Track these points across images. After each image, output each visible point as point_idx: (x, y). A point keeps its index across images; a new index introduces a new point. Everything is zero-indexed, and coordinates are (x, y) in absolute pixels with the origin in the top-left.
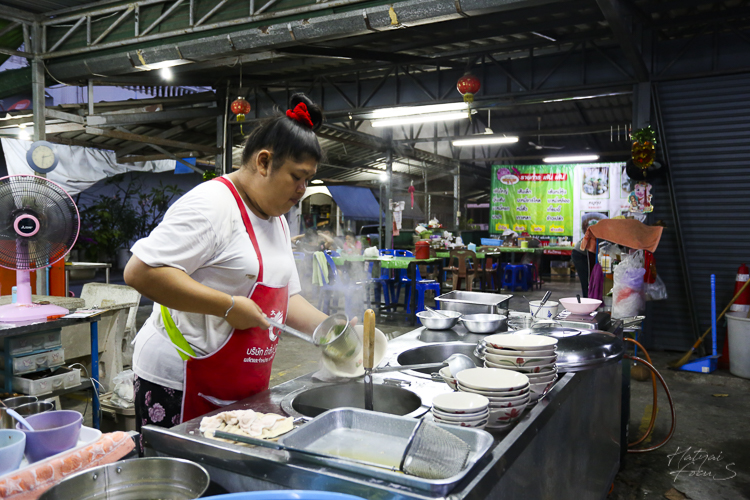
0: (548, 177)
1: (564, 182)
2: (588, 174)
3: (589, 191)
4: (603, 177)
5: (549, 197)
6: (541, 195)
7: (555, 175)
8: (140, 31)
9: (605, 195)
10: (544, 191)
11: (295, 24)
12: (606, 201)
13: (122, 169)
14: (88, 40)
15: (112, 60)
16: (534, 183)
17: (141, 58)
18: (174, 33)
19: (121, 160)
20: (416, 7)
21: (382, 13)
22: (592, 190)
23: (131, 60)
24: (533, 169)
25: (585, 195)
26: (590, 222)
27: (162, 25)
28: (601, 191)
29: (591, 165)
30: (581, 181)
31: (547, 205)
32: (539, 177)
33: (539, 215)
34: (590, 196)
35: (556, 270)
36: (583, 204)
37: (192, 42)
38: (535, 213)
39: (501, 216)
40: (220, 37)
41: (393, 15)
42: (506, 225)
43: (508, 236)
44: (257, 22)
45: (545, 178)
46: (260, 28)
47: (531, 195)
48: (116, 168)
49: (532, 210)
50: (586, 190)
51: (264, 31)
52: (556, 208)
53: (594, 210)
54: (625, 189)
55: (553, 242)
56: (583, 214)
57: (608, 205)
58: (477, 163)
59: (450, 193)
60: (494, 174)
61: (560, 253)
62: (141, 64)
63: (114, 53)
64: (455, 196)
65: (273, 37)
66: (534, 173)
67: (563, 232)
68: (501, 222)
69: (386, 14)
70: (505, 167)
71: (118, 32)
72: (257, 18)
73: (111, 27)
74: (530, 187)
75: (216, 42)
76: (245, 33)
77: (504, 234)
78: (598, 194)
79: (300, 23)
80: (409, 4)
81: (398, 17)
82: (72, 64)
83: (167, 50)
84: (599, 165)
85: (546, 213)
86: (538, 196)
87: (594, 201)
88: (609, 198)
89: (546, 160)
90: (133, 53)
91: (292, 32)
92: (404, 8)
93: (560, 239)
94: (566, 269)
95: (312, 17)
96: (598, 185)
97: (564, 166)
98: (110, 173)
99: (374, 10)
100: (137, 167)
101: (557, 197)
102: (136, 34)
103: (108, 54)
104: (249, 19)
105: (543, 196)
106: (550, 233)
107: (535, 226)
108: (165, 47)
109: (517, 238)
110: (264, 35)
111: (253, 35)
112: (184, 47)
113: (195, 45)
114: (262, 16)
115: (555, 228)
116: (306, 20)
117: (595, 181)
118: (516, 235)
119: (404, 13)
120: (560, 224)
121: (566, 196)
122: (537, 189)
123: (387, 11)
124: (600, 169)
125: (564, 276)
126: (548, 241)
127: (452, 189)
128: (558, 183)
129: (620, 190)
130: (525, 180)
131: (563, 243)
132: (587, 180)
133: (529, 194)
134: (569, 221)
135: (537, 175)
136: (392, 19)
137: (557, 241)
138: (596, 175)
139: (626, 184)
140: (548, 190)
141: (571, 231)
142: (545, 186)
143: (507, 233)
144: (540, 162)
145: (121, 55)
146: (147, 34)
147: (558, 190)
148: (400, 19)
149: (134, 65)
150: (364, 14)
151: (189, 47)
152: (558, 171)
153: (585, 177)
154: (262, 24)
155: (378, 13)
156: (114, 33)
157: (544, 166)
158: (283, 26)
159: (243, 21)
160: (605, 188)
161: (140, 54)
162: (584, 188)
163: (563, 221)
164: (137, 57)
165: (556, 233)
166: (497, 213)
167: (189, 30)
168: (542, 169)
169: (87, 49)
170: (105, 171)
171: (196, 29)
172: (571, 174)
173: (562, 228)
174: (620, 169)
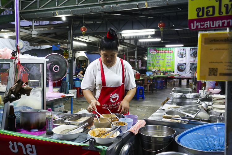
0: (166, 52)
1: (171, 53)
2: (179, 50)
3: (180, 56)
4: (184, 52)
5: (166, 58)
6: (164, 58)
7: (168, 51)
8: (58, 5)
9: (185, 58)
10: (165, 56)
11: (113, 5)
12: (185, 60)
13: (31, 48)
14: (38, 7)
15: (46, 13)
16: (162, 54)
17: (57, 13)
18: (71, 6)
19: (31, 45)
20: (154, 2)
21: (143, 3)
22: (181, 56)
23: (53, 14)
24: (161, 49)
25: (178, 58)
26: (180, 67)
27: (66, 3)
28: (184, 57)
29: (180, 48)
30: (177, 53)
31: (166, 61)
32: (163, 52)
33: (163, 65)
34: (180, 58)
35: (169, 83)
36: (178, 60)
37: (76, 9)
38: (162, 64)
39: (151, 65)
40: (87, 8)
41: (146, 4)
42: (152, 68)
43: (154, 71)
44: (101, 4)
45: (165, 52)
46: (101, 6)
47: (161, 57)
48: (29, 48)
49: (161, 62)
50: (179, 56)
51: (102, 7)
52: (169, 62)
53: (182, 63)
54: (191, 56)
55: (169, 73)
56: (178, 64)
57: (186, 61)
58: (142, 47)
59: (134, 56)
60: (148, 50)
61: (170, 77)
62: (56, 15)
63: (47, 11)
64: (136, 58)
65: (105, 9)
66: (162, 50)
67: (171, 70)
68: (151, 66)
69: (144, 4)
70: (152, 48)
71: (49, 4)
72: (101, 3)
73: (47, 3)
74: (160, 55)
75: (85, 9)
76: (96, 7)
77: (153, 71)
78: (183, 57)
79: (115, 5)
80: (152, 1)
81: (148, 5)
82: (31, 14)
83: (67, 11)
84: (183, 48)
85: (166, 63)
86: (163, 58)
87: (181, 60)
88: (186, 59)
89: (166, 46)
90: (54, 11)
91: (112, 8)
92: (150, 2)
93: (171, 72)
94: (172, 82)
95: (119, 3)
96: (183, 54)
97: (172, 48)
98: (27, 49)
99: (140, 2)
100: (36, 48)
101: (169, 58)
102: (57, 6)
103: (44, 11)
104: (98, 3)
105: (165, 58)
106: (167, 70)
107: (162, 68)
108: (66, 10)
109: (157, 72)
110: (102, 8)
111: (98, 8)
112: (73, 11)
113: (77, 10)
114: (103, 2)
115: (168, 69)
116: (117, 4)
117: (182, 53)
118: (157, 71)
119: (150, 4)
120: (170, 67)
121: (172, 58)
122: (163, 55)
123: (145, 3)
124: (183, 49)
125: (172, 84)
126: (167, 73)
127: (135, 55)
128: (169, 54)
129: (190, 56)
130: (159, 53)
131: (172, 74)
132: (179, 53)
133: (160, 57)
134: (173, 66)
135: (163, 51)
136: (146, 5)
137: (170, 73)
138: (182, 51)
139: (192, 54)
140: (166, 56)
141: (174, 70)
142: (165, 55)
143: (154, 70)
144: (164, 47)
145: (50, 12)
146: (60, 6)
147: (170, 56)
148: (148, 6)
149: (54, 15)
150: (137, 3)
151: (75, 10)
152: (169, 50)
153: (178, 52)
154: (102, 5)
155: (142, 4)
156: (47, 5)
157: (165, 48)
158: (109, 6)
159: (96, 3)
160: (185, 55)
161: (57, 12)
162: (178, 56)
163: (171, 66)
164: (56, 13)
165: (169, 70)
166: (149, 63)
167: (76, 5)
168: (164, 49)
169: (38, 10)
170: (26, 49)
171: (79, 5)
172: (174, 51)
173: (171, 68)
174: (190, 49)
